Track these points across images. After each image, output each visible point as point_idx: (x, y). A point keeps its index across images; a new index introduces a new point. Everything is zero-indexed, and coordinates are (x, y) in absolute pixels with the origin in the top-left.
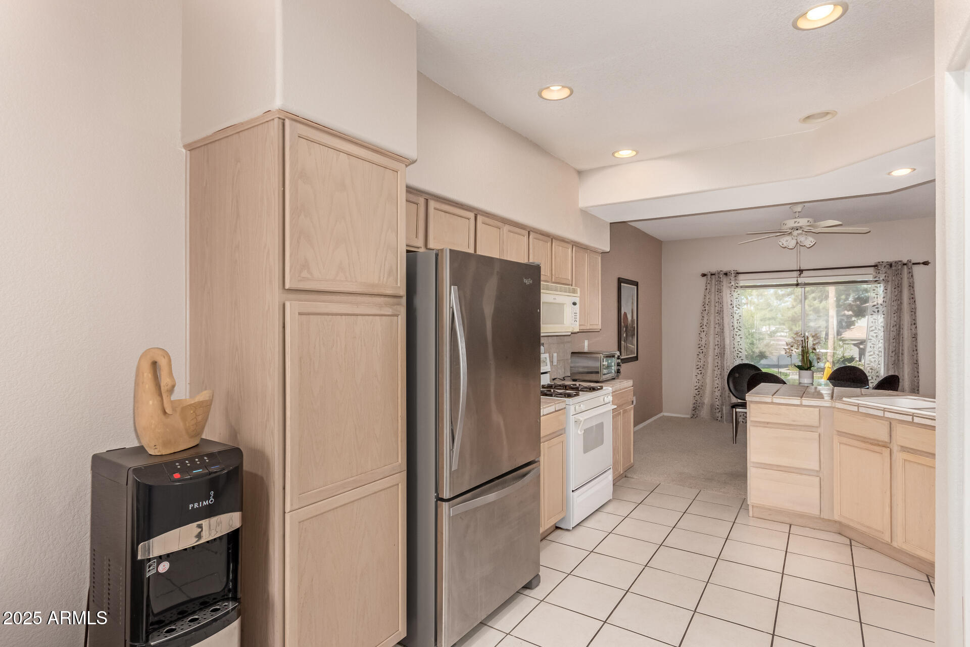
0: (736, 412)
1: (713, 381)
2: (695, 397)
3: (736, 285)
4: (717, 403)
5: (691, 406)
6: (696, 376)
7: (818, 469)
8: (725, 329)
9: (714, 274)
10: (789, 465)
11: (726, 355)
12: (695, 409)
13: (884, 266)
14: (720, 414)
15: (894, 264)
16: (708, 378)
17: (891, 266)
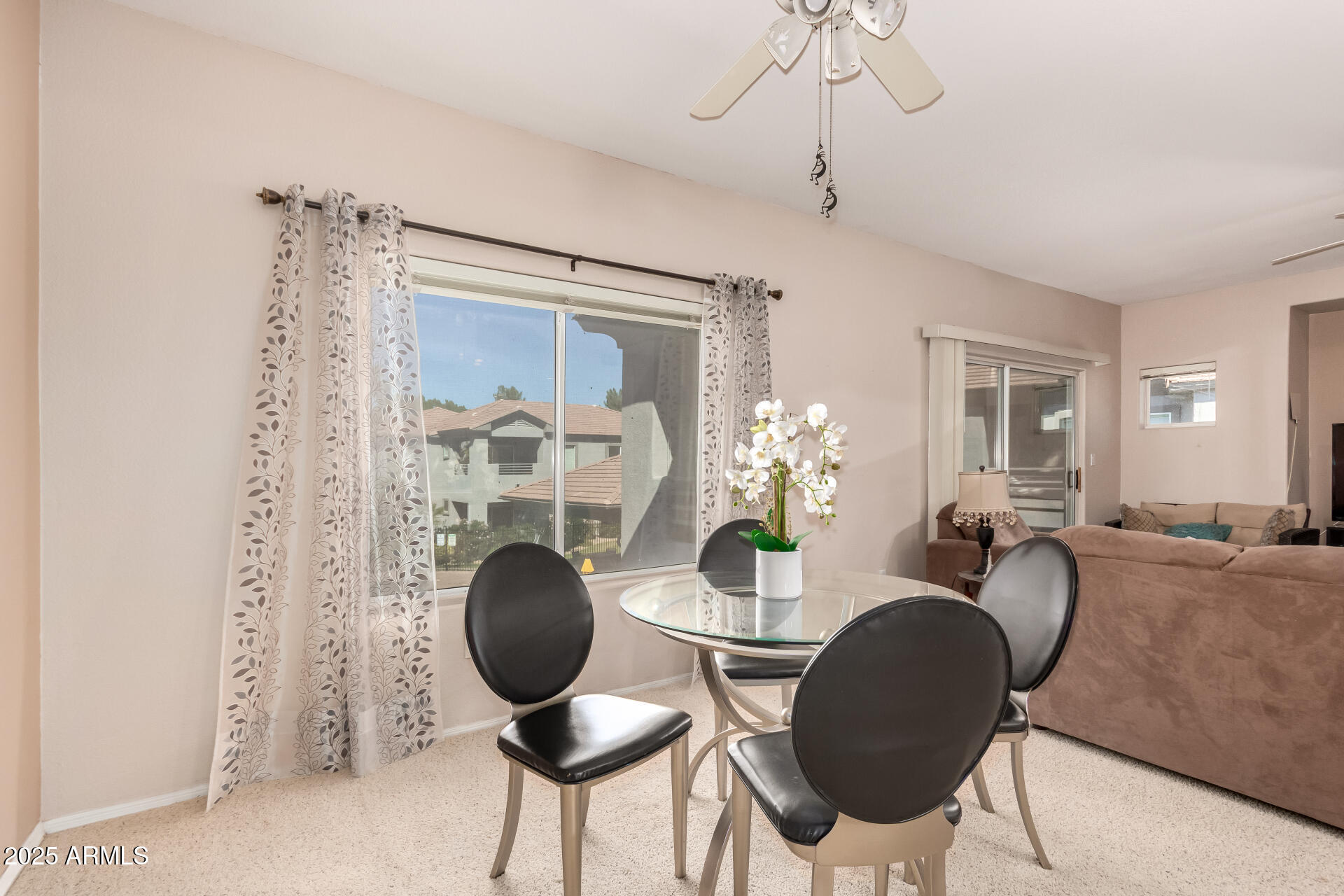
2: (234, 708)
6: (242, 614)
9: (319, 206)
12: (233, 758)
13: (726, 284)
14: (337, 740)
15: (743, 288)
16: (285, 611)
17: (736, 287)
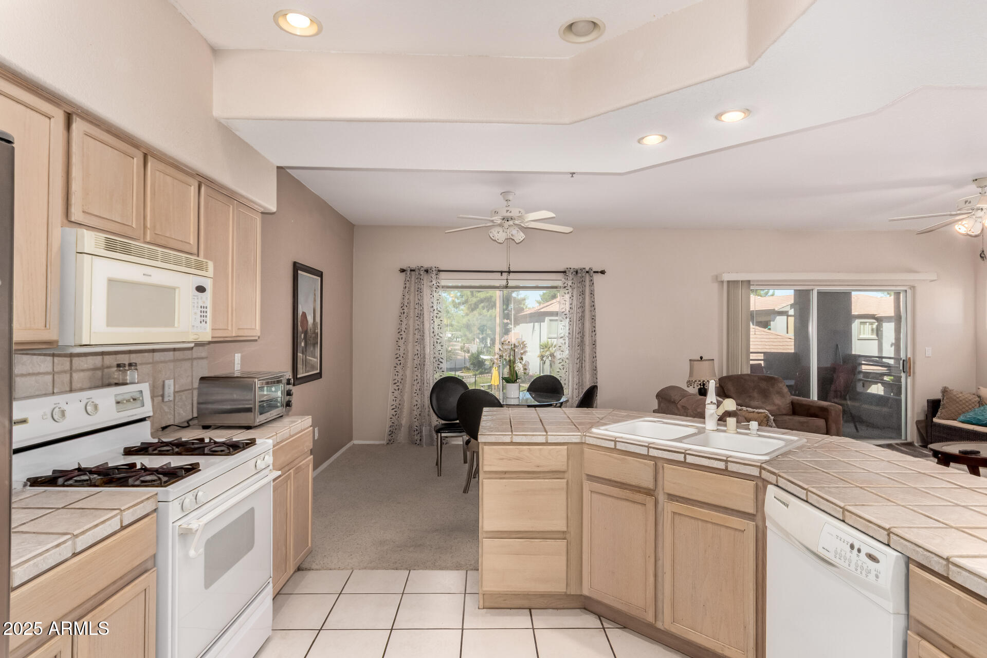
0: (441, 437)
1: (412, 398)
2: (391, 418)
3: (438, 284)
4: (416, 424)
5: (387, 430)
6: (393, 393)
7: (565, 529)
8: (425, 335)
9: (414, 270)
10: (531, 530)
11: (426, 366)
12: (391, 433)
13: (571, 272)
14: (419, 435)
15: (579, 271)
16: (406, 394)
17: (577, 272)
